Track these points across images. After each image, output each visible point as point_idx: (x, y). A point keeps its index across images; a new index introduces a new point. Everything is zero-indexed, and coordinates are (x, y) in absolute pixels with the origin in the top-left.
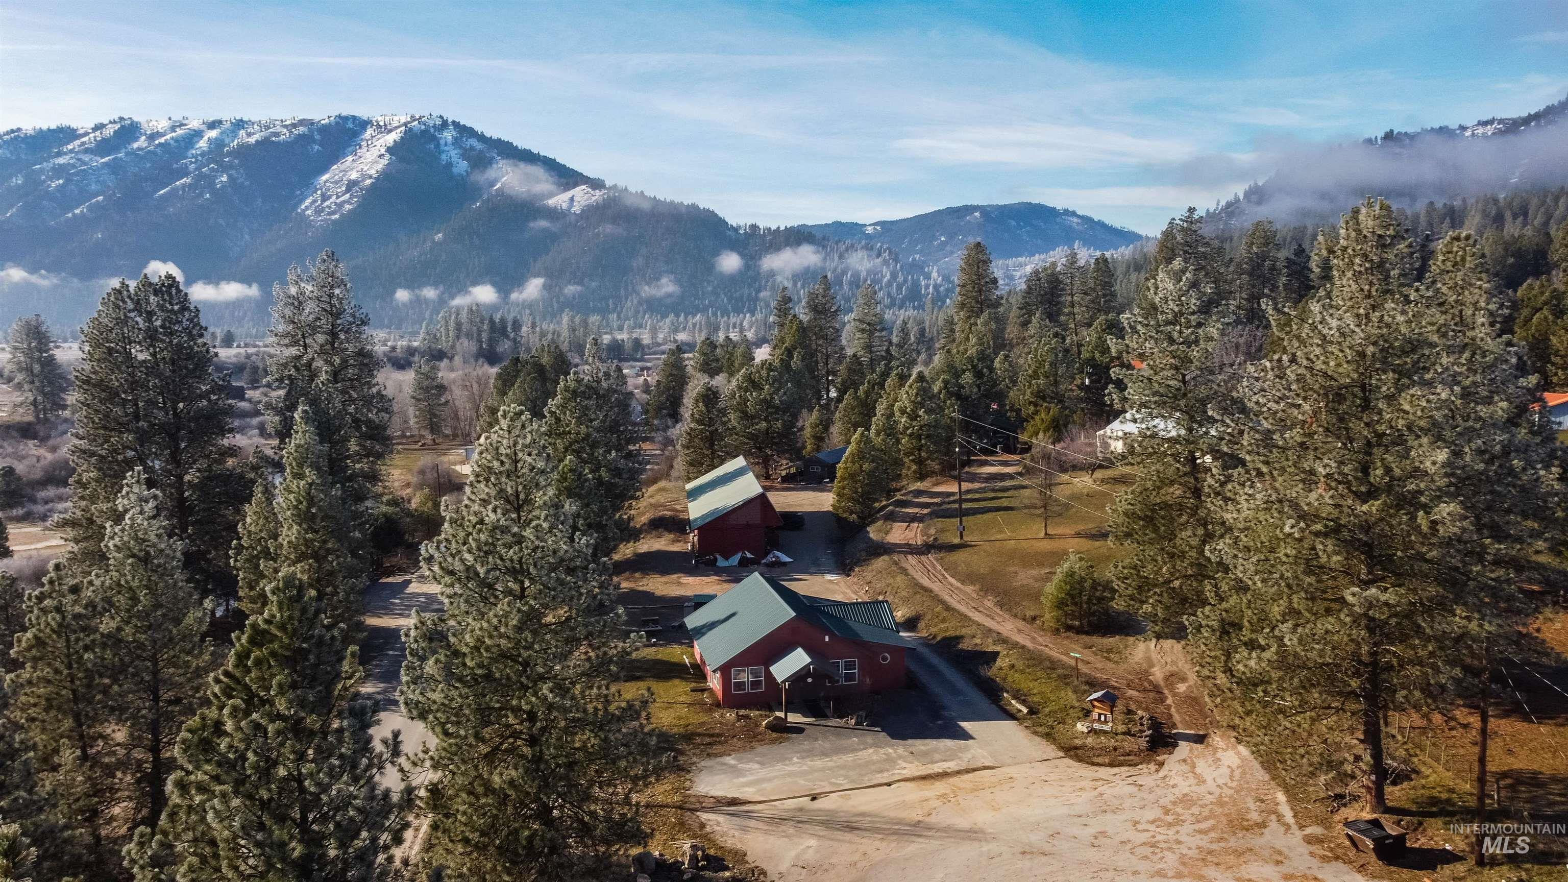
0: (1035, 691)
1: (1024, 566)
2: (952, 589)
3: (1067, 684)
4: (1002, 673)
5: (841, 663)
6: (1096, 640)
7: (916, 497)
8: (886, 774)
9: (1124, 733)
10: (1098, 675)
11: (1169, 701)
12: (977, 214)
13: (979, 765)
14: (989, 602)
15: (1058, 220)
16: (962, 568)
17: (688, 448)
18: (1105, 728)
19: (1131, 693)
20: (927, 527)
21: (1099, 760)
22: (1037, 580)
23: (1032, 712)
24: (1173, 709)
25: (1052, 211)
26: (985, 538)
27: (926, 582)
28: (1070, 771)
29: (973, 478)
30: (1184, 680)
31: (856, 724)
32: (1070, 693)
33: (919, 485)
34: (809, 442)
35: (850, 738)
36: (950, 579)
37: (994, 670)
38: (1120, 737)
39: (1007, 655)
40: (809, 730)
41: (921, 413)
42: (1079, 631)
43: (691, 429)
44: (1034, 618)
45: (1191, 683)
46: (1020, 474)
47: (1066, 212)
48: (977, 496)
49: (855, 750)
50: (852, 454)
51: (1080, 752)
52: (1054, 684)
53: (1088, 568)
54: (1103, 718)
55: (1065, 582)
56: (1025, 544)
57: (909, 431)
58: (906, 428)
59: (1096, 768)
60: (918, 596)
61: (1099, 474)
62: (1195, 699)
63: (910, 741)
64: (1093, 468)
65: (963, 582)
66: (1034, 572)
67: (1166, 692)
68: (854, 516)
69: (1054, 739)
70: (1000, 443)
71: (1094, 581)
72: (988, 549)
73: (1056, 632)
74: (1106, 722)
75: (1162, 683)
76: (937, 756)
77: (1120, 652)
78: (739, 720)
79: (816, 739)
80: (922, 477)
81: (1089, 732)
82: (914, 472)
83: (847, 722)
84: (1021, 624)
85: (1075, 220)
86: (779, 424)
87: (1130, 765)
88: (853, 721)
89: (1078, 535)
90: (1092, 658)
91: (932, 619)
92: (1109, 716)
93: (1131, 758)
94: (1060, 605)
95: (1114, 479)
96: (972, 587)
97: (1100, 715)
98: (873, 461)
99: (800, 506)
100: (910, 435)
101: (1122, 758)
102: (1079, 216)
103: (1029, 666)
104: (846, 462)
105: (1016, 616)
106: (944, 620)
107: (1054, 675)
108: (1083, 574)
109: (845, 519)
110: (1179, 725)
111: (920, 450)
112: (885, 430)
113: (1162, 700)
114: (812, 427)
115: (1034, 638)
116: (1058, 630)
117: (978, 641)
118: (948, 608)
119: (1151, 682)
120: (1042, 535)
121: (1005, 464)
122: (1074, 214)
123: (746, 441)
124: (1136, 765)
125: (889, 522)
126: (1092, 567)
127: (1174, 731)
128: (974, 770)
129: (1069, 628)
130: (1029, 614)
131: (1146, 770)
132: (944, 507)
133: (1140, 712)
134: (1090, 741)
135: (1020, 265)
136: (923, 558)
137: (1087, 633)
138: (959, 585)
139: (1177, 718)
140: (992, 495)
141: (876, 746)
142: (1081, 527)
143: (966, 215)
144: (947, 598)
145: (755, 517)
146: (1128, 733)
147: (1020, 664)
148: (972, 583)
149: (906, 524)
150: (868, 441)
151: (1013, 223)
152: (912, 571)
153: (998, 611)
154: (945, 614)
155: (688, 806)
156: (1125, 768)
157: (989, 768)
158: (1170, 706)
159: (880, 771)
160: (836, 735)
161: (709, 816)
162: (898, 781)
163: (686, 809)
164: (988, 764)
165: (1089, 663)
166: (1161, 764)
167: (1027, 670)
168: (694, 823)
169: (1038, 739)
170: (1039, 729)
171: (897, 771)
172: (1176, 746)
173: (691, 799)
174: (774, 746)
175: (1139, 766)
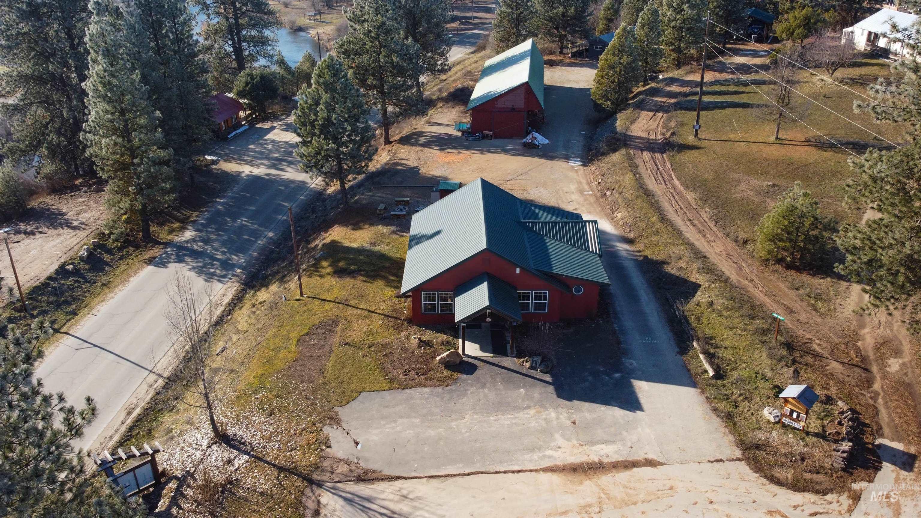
0: (727, 343)
1: (749, 173)
2: (675, 194)
3: (764, 343)
4: (698, 310)
5: (532, 293)
6: (805, 278)
7: (668, 85)
8: (535, 456)
9: (816, 435)
10: (800, 332)
11: (877, 386)
13: (640, 456)
14: (706, 214)
16: (689, 169)
17: (499, 27)
18: (796, 425)
19: (834, 366)
20: (669, 119)
21: (780, 473)
22: (758, 193)
23: (719, 375)
24: (880, 401)
26: (719, 137)
27: (652, 185)
28: (743, 486)
29: (722, 68)
30: (897, 353)
31: (531, 368)
32: (764, 356)
33: (675, 73)
34: (601, 22)
35: (519, 387)
36: (676, 182)
37: (691, 305)
38: (811, 439)
39: (708, 289)
40: (482, 371)
41: (685, 7)
42: (789, 267)
43: (501, 12)
44: (745, 242)
45: (906, 360)
46: (765, 68)
48: (723, 89)
49: (517, 408)
50: (614, 47)
51: (760, 454)
52: (749, 338)
53: (811, 204)
54: (795, 415)
55: (784, 217)
56: (754, 148)
57: (673, 24)
58: (670, 21)
59: (775, 488)
60: (639, 201)
61: (840, 73)
62: (909, 386)
63: (576, 403)
64: (834, 66)
65: (686, 187)
66: (756, 182)
67: (874, 369)
68: (609, 103)
69: (735, 425)
70: (755, 33)
71: (816, 218)
72: (719, 150)
73: (766, 262)
74: (798, 419)
75: (871, 354)
76: (600, 433)
77: (828, 301)
78: (419, 347)
79: (484, 386)
80: (679, 65)
81: (776, 423)
82: (674, 59)
83: (522, 364)
84: (731, 246)
86: (572, 10)
87: (817, 492)
88: (528, 365)
89: (808, 142)
90: (796, 305)
91: (646, 229)
92: (803, 416)
93: (820, 477)
94: (774, 238)
95: (852, 79)
96: (692, 194)
97: (792, 412)
98: (631, 55)
99: (577, 82)
100: (673, 28)
101: (808, 476)
103: (727, 309)
104: (607, 54)
105: (728, 235)
106: (657, 233)
107: (751, 328)
108: (805, 210)
109: (600, 105)
110: (886, 430)
111: (680, 40)
112: (649, 24)
113: (869, 383)
114: (604, 10)
115: (740, 268)
116: (767, 260)
117: (683, 264)
118: (664, 219)
119: (858, 351)
120: (773, 139)
121: (754, 54)
123: (546, 22)
124: (824, 493)
125: (638, 111)
126: (816, 203)
127: (879, 441)
128: (634, 464)
129: (780, 261)
130: (742, 236)
131: (835, 506)
132: (689, 98)
133: (840, 403)
134: (775, 436)
137: (799, 270)
138: (682, 189)
139: (884, 416)
140: (736, 89)
141: (541, 405)
142: (815, 132)
144: (665, 205)
145: (520, 102)
146: (822, 435)
147: (720, 303)
148: (695, 190)
149: (652, 114)
150: (631, 33)
152: (642, 169)
153: (712, 226)
154: (659, 225)
155: (316, 476)
156: (809, 497)
157: (650, 463)
158: (877, 394)
159: (532, 450)
160: (506, 381)
161: (326, 498)
162: (546, 470)
163: (311, 482)
164: (651, 456)
165: (792, 312)
166: (856, 497)
167: (725, 313)
168: (311, 505)
169: (716, 422)
170: (722, 406)
171: (549, 452)
172: (878, 469)
173: (326, 464)
174: (440, 389)
175: (829, 497)
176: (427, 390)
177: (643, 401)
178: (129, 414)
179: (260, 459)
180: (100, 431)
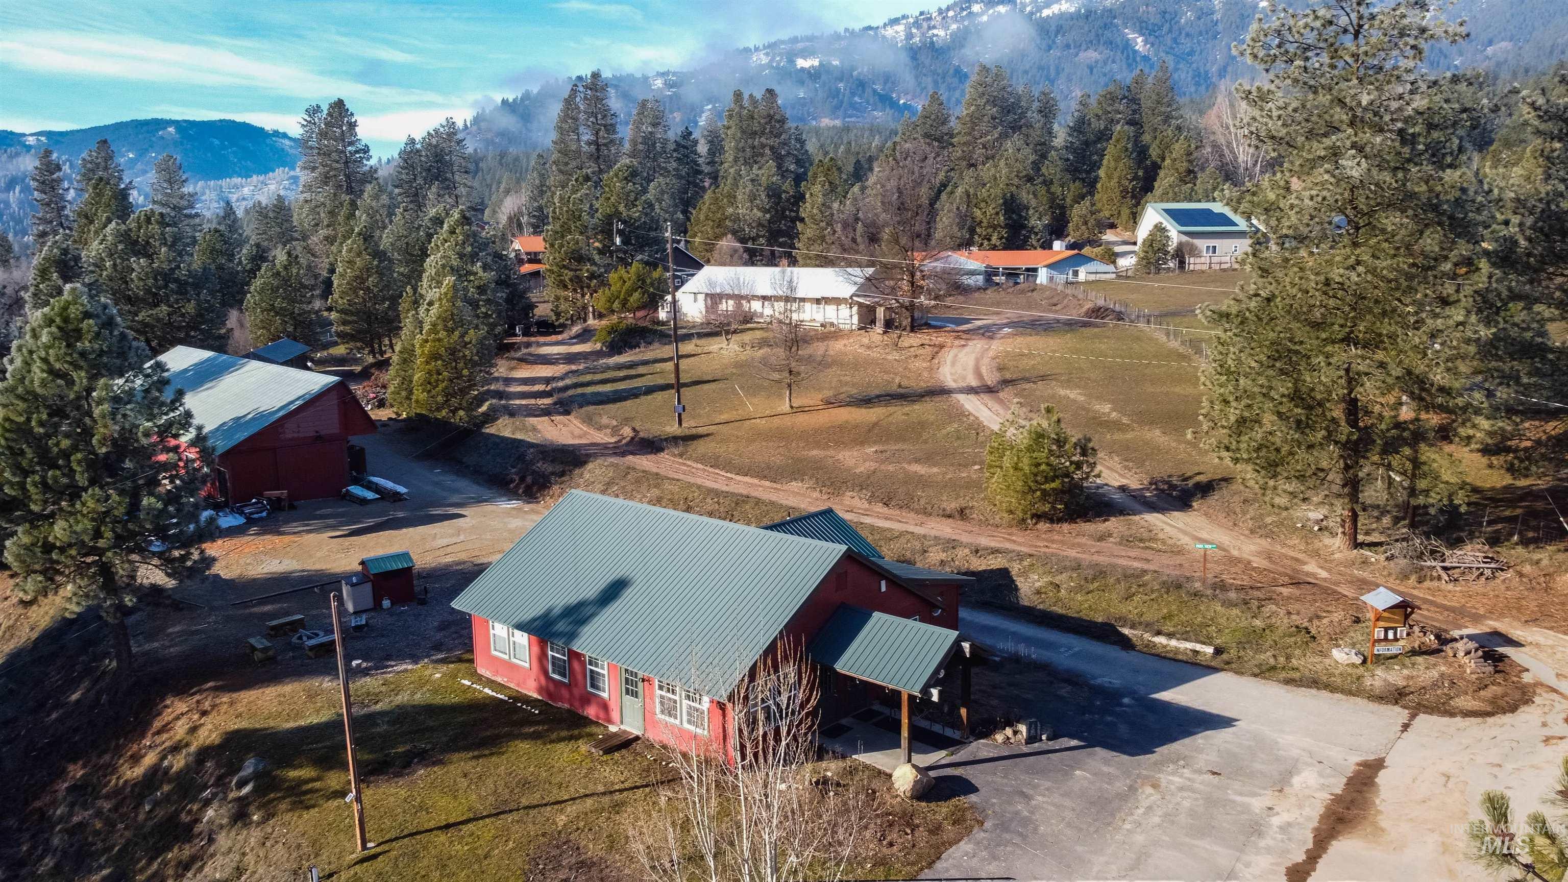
1: (821, 448)
2: (771, 491)
3: (1196, 595)
12: (171, 129)
13: (1347, 765)
14: (856, 500)
15: (268, 141)
18: (1393, 649)
20: (589, 420)
25: (260, 131)
26: (707, 421)
31: (1029, 741)
38: (1418, 660)
39: (1025, 569)
44: (961, 512)
47: (276, 133)
48: (600, 377)
49: (1124, 797)
54: (1391, 635)
56: (780, 422)
60: (747, 506)
66: (852, 453)
67: (1313, 580)
72: (737, 433)
74: (1396, 639)
75: (1284, 570)
81: (1363, 663)
83: (1008, 742)
85: (287, 142)
88: (1022, 737)
89: (832, 404)
92: (1401, 630)
97: (1387, 630)
102: (290, 139)
119: (1270, 572)
122: (285, 136)
125: (516, 418)
129: (1037, 518)
130: (950, 506)
132: (571, 393)
135: (236, 187)
141: (1137, 776)
143: (157, 130)
145: (330, 424)
149: (545, 418)
151: (217, 142)
152: (669, 475)
156: (1528, 709)
157: (1372, 766)
160: (1037, 774)
164: (1354, 759)
166: (1550, 689)
171: (1275, 821)
174: (981, 834)
175: (1539, 700)
176: (966, 846)
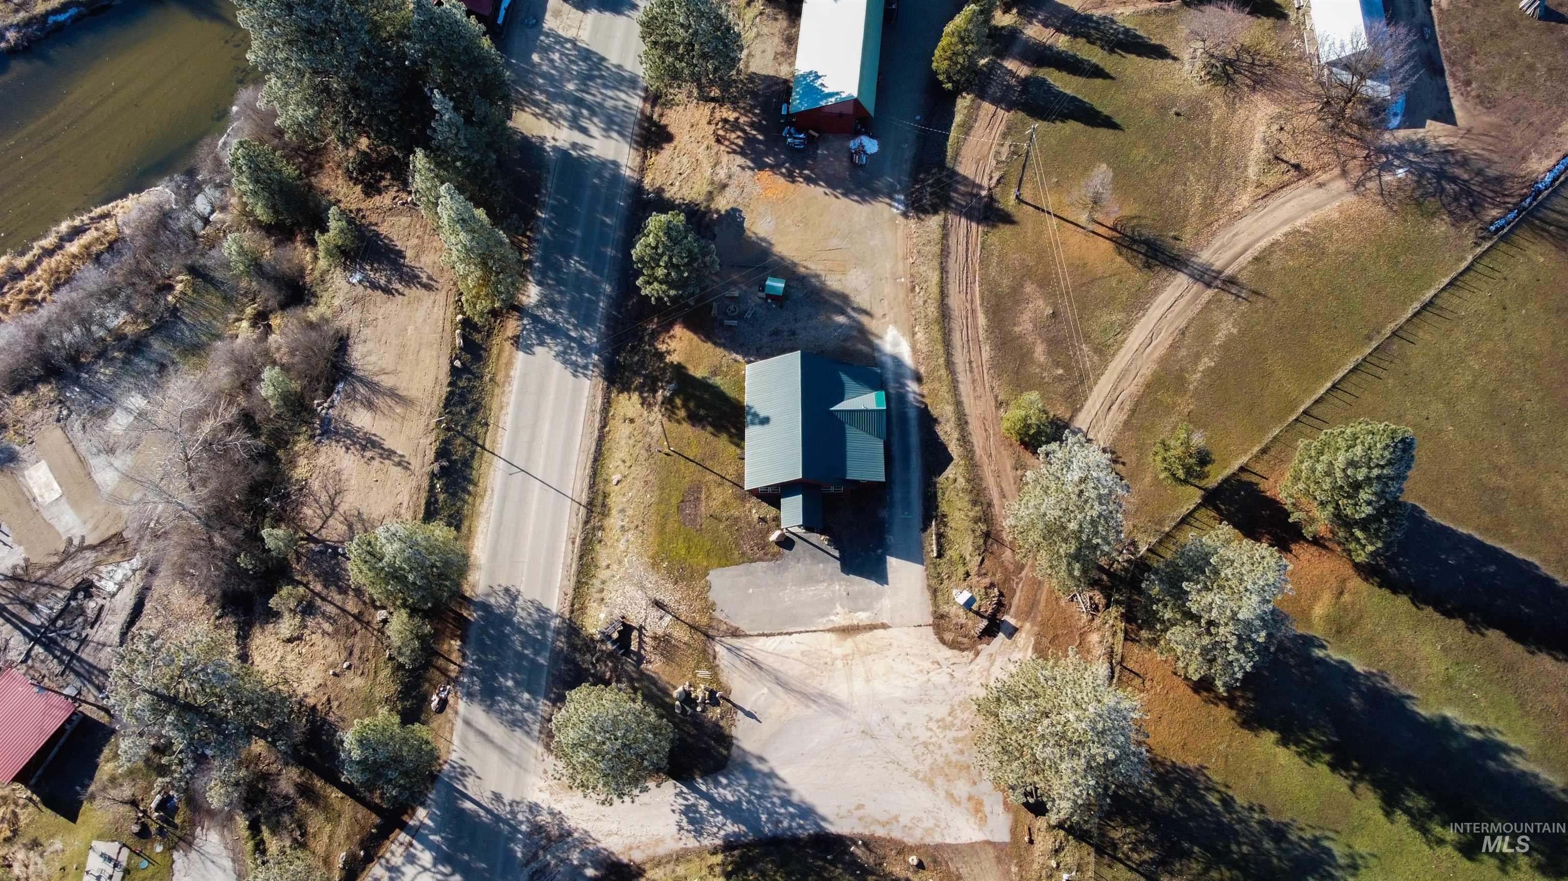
0: (953, 525)
2: (970, 314)
3: (973, 531)
4: (946, 485)
8: (824, 619)
10: (1001, 521)
11: (1023, 574)
13: (880, 620)
14: (985, 353)
19: (1007, 553)
21: (947, 636)
22: (1035, 328)
23: (939, 555)
24: (1020, 587)
27: (953, 295)
28: (926, 645)
31: (828, 546)
32: (970, 544)
35: (819, 562)
36: (977, 287)
37: (942, 480)
38: (970, 615)
39: (957, 464)
40: (799, 546)
44: (1001, 404)
49: (817, 581)
51: (942, 623)
52: (967, 524)
56: (1061, 234)
59: (941, 646)
60: (936, 328)
63: (851, 576)
65: (982, 303)
66: (1041, 306)
69: (936, 599)
72: (1030, 231)
76: (861, 602)
78: (759, 522)
79: (798, 559)
83: (822, 543)
84: (990, 405)
87: (960, 650)
88: (826, 543)
89: (1113, 231)
93: (965, 640)
96: (983, 318)
101: (959, 640)
105: (992, 389)
106: (940, 379)
107: (971, 514)
110: (1012, 611)
113: (1020, 570)
115: (987, 438)
117: (948, 428)
118: (949, 362)
124: (963, 650)
125: (979, 101)
127: (1004, 618)
128: (875, 627)
130: (1001, 396)
131: (965, 659)
133: (996, 589)
136: (974, 225)
138: (978, 303)
139: (1015, 601)
141: (832, 578)
144: (957, 336)
145: (848, 109)
146: (977, 611)
147: (960, 482)
148: (987, 312)
149: (993, 109)
152: (952, 261)
153: (985, 372)
154: (943, 371)
155: (711, 632)
156: (956, 652)
157: (884, 626)
158: (1021, 579)
159: (823, 615)
160: (813, 557)
161: (718, 648)
162: (829, 630)
163: (708, 636)
164: (885, 621)
165: (1004, 496)
166: (977, 654)
167: (961, 495)
168: (710, 651)
169: (928, 595)
170: (933, 582)
171: (832, 618)
172: (995, 636)
173: (714, 624)
174: (772, 563)
175: (965, 653)
176: (765, 564)
177: (890, 576)
178: (573, 543)
179: (678, 619)
180: (562, 560)
